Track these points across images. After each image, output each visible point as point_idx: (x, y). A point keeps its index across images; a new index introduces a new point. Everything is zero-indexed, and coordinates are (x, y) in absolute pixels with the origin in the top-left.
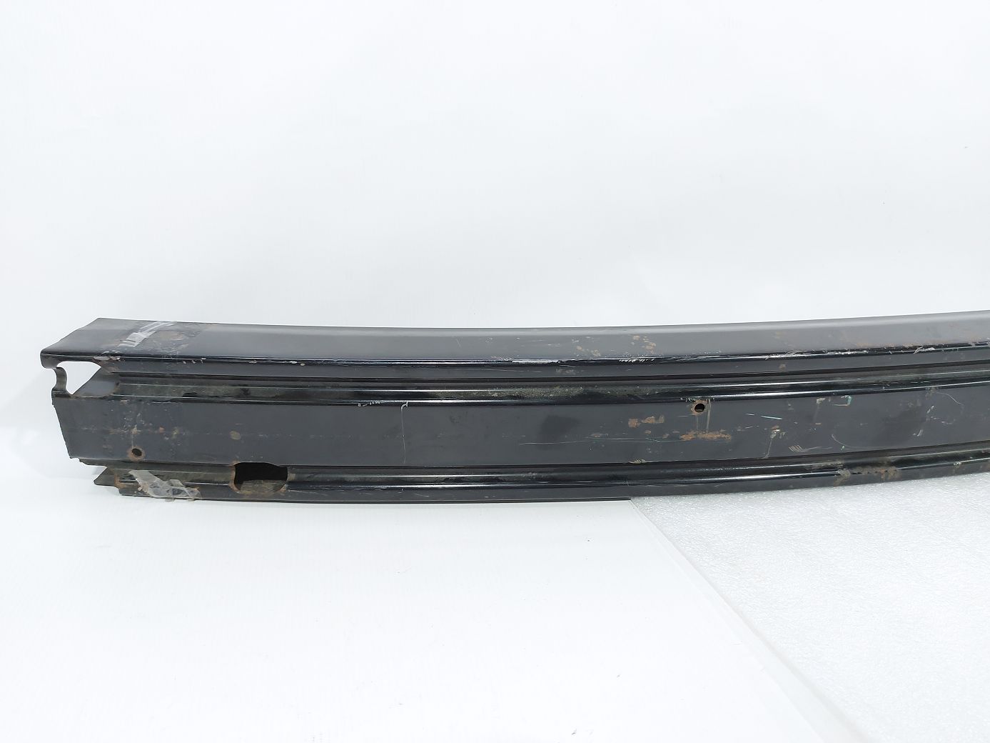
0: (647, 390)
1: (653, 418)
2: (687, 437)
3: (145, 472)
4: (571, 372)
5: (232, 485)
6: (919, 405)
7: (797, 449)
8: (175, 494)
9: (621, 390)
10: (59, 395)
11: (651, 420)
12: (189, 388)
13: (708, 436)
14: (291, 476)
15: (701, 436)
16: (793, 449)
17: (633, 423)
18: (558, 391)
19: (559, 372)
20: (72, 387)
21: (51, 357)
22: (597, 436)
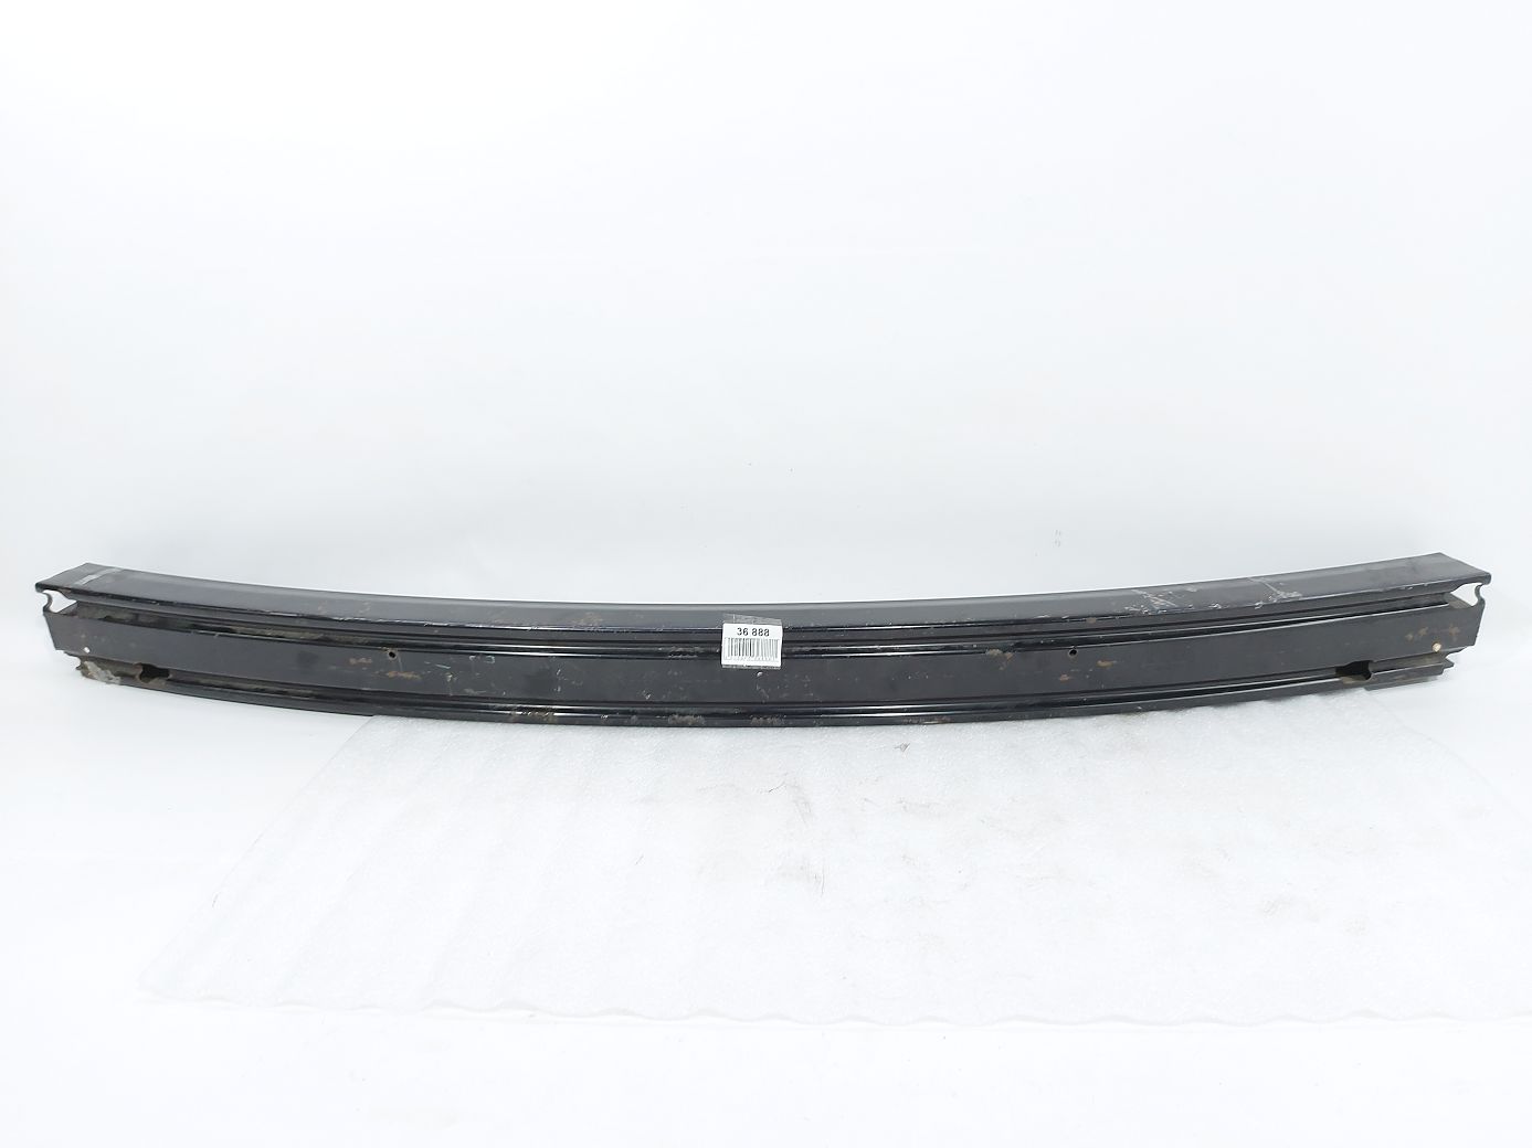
0: (361, 640)
1: (364, 659)
2: (391, 674)
3: (92, 663)
4: (304, 623)
5: (137, 677)
6: (548, 667)
7: (470, 691)
8: (109, 681)
9: (345, 638)
10: (46, 609)
11: (363, 660)
12: (109, 613)
13: (405, 675)
14: (171, 676)
15: (400, 675)
16: (468, 691)
17: (353, 661)
18: (308, 635)
19: (297, 623)
20: (56, 608)
21: (41, 587)
22: (334, 668)
